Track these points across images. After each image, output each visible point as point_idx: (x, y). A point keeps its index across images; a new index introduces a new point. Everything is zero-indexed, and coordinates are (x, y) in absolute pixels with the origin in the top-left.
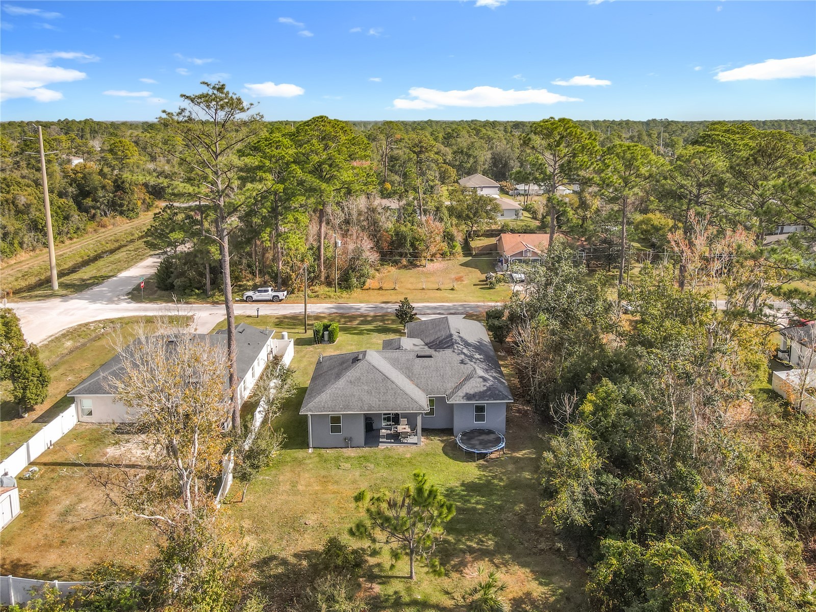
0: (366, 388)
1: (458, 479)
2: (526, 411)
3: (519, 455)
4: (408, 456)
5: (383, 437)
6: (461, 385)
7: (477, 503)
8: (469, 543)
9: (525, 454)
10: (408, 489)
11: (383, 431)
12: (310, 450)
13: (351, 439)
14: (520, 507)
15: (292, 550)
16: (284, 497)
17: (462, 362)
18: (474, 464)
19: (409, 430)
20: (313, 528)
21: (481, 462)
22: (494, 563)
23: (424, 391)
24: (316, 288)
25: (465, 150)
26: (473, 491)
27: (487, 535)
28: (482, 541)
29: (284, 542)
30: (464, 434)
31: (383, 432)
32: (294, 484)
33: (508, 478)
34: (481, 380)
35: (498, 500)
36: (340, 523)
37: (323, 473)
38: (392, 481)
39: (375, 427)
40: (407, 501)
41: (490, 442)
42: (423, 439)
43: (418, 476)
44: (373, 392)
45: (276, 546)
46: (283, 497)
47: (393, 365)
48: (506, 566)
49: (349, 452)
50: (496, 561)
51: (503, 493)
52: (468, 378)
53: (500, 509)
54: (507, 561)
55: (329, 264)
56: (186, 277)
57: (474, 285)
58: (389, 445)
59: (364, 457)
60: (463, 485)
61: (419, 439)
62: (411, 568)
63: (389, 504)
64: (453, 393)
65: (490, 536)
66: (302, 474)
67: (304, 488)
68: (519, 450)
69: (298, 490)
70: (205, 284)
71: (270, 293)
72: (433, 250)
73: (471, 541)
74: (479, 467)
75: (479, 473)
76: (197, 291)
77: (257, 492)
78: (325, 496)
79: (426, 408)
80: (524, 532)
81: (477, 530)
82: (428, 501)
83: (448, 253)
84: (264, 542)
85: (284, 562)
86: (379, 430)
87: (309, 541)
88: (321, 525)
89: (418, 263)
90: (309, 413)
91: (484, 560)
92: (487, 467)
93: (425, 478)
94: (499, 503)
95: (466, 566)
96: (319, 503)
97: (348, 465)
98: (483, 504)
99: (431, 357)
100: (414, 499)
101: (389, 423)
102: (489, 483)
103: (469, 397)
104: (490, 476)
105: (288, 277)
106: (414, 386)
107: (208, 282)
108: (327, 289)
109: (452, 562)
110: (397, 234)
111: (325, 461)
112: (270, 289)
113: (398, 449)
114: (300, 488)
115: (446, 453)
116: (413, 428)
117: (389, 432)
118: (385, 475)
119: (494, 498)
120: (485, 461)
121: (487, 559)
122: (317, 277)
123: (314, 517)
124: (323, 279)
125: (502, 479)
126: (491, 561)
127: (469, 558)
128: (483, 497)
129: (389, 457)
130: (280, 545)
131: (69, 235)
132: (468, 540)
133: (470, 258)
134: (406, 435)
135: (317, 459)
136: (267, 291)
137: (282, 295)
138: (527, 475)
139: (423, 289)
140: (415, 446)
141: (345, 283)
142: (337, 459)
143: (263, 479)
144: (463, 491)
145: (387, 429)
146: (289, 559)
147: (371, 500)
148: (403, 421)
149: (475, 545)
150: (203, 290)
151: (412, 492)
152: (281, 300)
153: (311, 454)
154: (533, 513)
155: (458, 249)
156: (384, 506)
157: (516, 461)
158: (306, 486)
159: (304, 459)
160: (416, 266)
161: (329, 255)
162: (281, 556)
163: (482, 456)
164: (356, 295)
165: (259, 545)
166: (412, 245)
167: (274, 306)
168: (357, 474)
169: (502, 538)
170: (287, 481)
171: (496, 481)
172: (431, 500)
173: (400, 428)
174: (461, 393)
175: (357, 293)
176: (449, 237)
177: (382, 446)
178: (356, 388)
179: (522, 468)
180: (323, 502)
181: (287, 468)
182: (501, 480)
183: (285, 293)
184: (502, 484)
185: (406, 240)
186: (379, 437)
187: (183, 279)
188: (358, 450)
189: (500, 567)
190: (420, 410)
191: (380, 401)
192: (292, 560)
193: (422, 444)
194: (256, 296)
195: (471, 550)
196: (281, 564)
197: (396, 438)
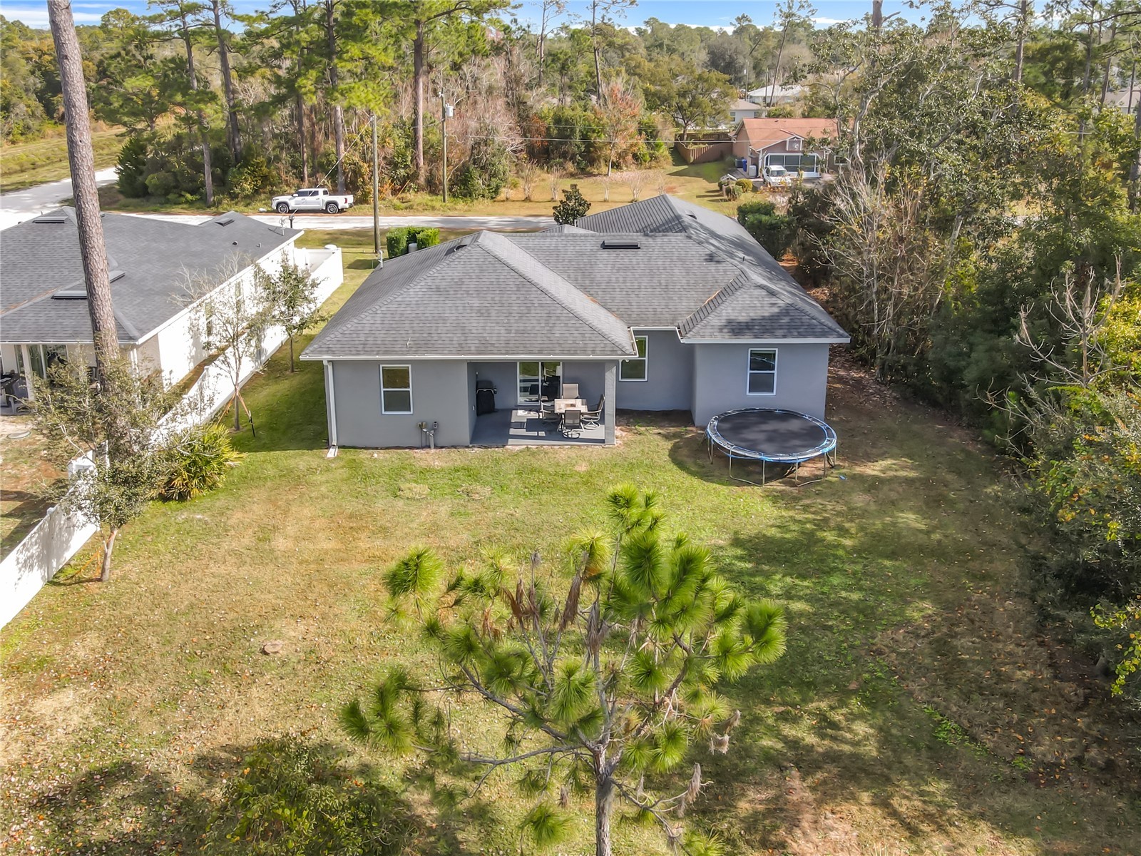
0: (476, 303)
1: (723, 528)
2: (859, 381)
3: (873, 469)
4: (582, 468)
5: (519, 425)
6: (713, 305)
7: (789, 595)
8: (789, 731)
9: (890, 469)
10: (591, 551)
11: (520, 413)
12: (332, 453)
13: (435, 427)
14: (922, 610)
15: (196, 743)
16: (228, 569)
17: (711, 258)
18: (758, 490)
19: (584, 409)
20: (284, 663)
21: (776, 485)
22: (894, 814)
23: (620, 317)
24: (410, 196)
25: (666, 42)
26: (771, 560)
27: (843, 703)
28: (834, 725)
29: (179, 715)
30: (724, 418)
31: (521, 415)
32: (265, 534)
33: (862, 528)
34: (764, 293)
35: (848, 588)
36: (371, 650)
37: (352, 506)
38: (537, 531)
39: (498, 405)
40: (588, 595)
41: (794, 435)
42: (618, 432)
43: (628, 503)
44: (493, 313)
45: (151, 728)
46: (222, 570)
47: (546, 263)
48: (941, 829)
49: (430, 458)
50: (902, 805)
51: (858, 567)
52: (728, 291)
53: (866, 616)
54: (942, 808)
55: (434, 157)
56: (169, 171)
57: (698, 197)
58: (533, 444)
59: (467, 469)
60: (737, 542)
61: (609, 432)
62: (600, 826)
63: (515, 606)
64: (694, 322)
65: (855, 704)
66: (294, 509)
67: (290, 544)
68: (870, 458)
69: (272, 551)
70: (203, 184)
71: (321, 199)
72: (622, 144)
73: (795, 720)
74: (775, 498)
75: (776, 513)
76: (189, 196)
77: (157, 553)
78: (343, 569)
79: (628, 348)
80: (967, 697)
81: (809, 685)
82: (677, 600)
83: (648, 158)
84: (115, 711)
85: (155, 791)
86: (509, 412)
87: (261, 711)
88: (312, 656)
89: (596, 172)
90: (325, 358)
91: (854, 798)
92: (796, 499)
93: (656, 510)
94: (855, 596)
95: (794, 823)
96: (320, 588)
97: (421, 489)
98: (809, 599)
99: (635, 247)
100: (617, 591)
101: (534, 398)
102: (809, 541)
103: (737, 328)
104: (808, 521)
105: (357, 173)
106: (596, 306)
107: (208, 179)
108: (428, 197)
109: (744, 807)
110: (558, 120)
111: (366, 477)
112: (321, 191)
113: (558, 452)
114: (280, 543)
115: (681, 465)
116: (595, 405)
117: (533, 415)
118: (519, 513)
119: (836, 580)
120: (785, 483)
121: (865, 797)
122: (413, 177)
123: (294, 631)
124: (422, 180)
125: (847, 531)
126: (883, 803)
127: (799, 788)
128: (803, 577)
129: (533, 471)
130: (163, 724)
131: (11, 137)
132: (784, 717)
133: (686, 167)
134: (578, 420)
135: (344, 473)
136: (316, 193)
137: (343, 200)
138: (910, 519)
139: (605, 201)
140: (598, 447)
141: (462, 186)
142: (397, 473)
143: (186, 521)
144: (741, 558)
145: (530, 409)
146: (174, 776)
147: (452, 588)
148: (569, 388)
149: (811, 739)
150: (201, 194)
151: (612, 563)
152: (342, 211)
153: (331, 461)
154: (972, 632)
155: (664, 152)
156: (499, 609)
157: (872, 485)
158: (296, 539)
159: (311, 471)
160: (591, 175)
161: (434, 138)
162: (152, 765)
163: (780, 471)
164: (481, 206)
165: (94, 722)
166: (584, 137)
167: (326, 218)
168: (444, 510)
169: (900, 713)
170: (250, 526)
171: (829, 536)
172: (687, 595)
173: (561, 405)
174: (716, 320)
175: (482, 204)
176: (649, 132)
177: (514, 446)
178: (449, 303)
179: (893, 503)
180: (331, 586)
181: (260, 494)
182: (843, 532)
183: (351, 198)
184: (848, 542)
185: (573, 131)
186: (509, 425)
187: (163, 174)
188: (454, 454)
189: (924, 835)
190: (613, 352)
191: (509, 331)
192: (183, 781)
193: (617, 442)
194: (294, 202)
195: (805, 761)
196: (139, 798)
197: (552, 426)
